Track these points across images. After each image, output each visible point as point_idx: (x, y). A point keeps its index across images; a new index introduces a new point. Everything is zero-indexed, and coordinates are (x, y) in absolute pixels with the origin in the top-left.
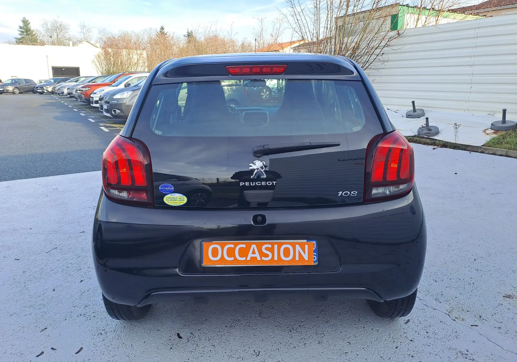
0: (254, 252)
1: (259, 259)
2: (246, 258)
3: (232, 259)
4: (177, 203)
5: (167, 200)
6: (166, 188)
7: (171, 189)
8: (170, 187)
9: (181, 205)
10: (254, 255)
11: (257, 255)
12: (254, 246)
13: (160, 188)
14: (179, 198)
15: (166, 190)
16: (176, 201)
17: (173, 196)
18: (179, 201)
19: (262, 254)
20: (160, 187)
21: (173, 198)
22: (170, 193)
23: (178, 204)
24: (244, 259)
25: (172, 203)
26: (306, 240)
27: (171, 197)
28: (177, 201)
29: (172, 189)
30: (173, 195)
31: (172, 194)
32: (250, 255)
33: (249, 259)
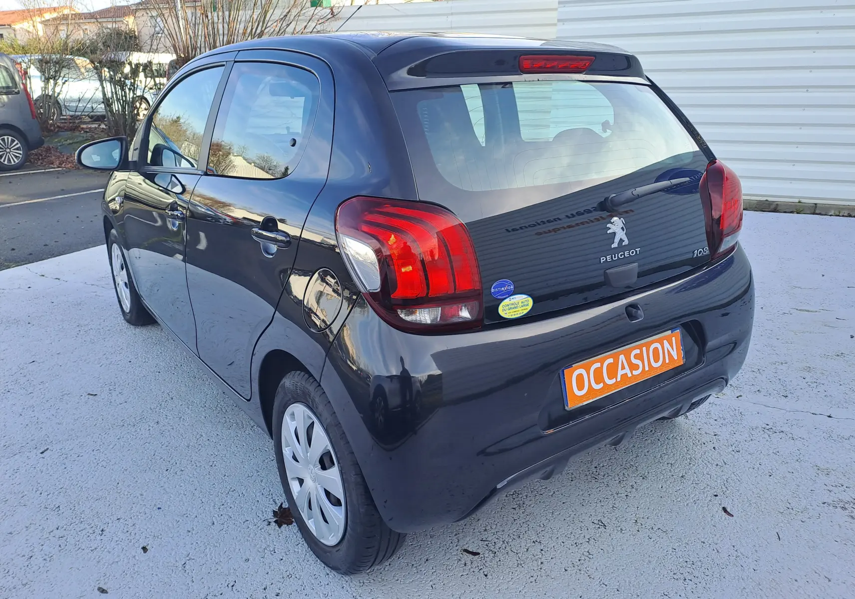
0: (623, 368)
1: (630, 375)
2: (616, 379)
3: (601, 385)
4: (518, 312)
5: (504, 310)
6: (503, 289)
7: (509, 288)
8: (508, 286)
9: (524, 313)
10: (624, 372)
11: (627, 371)
12: (622, 357)
13: (493, 290)
14: (522, 303)
15: (503, 291)
16: (517, 309)
17: (512, 301)
18: (522, 308)
19: (633, 367)
20: (492, 287)
21: (512, 304)
22: (508, 297)
23: (520, 313)
24: (614, 381)
25: (511, 314)
26: (670, 331)
27: (511, 302)
28: (519, 309)
29: (512, 287)
30: (513, 299)
31: (512, 297)
32: (620, 372)
33: (619, 379)
